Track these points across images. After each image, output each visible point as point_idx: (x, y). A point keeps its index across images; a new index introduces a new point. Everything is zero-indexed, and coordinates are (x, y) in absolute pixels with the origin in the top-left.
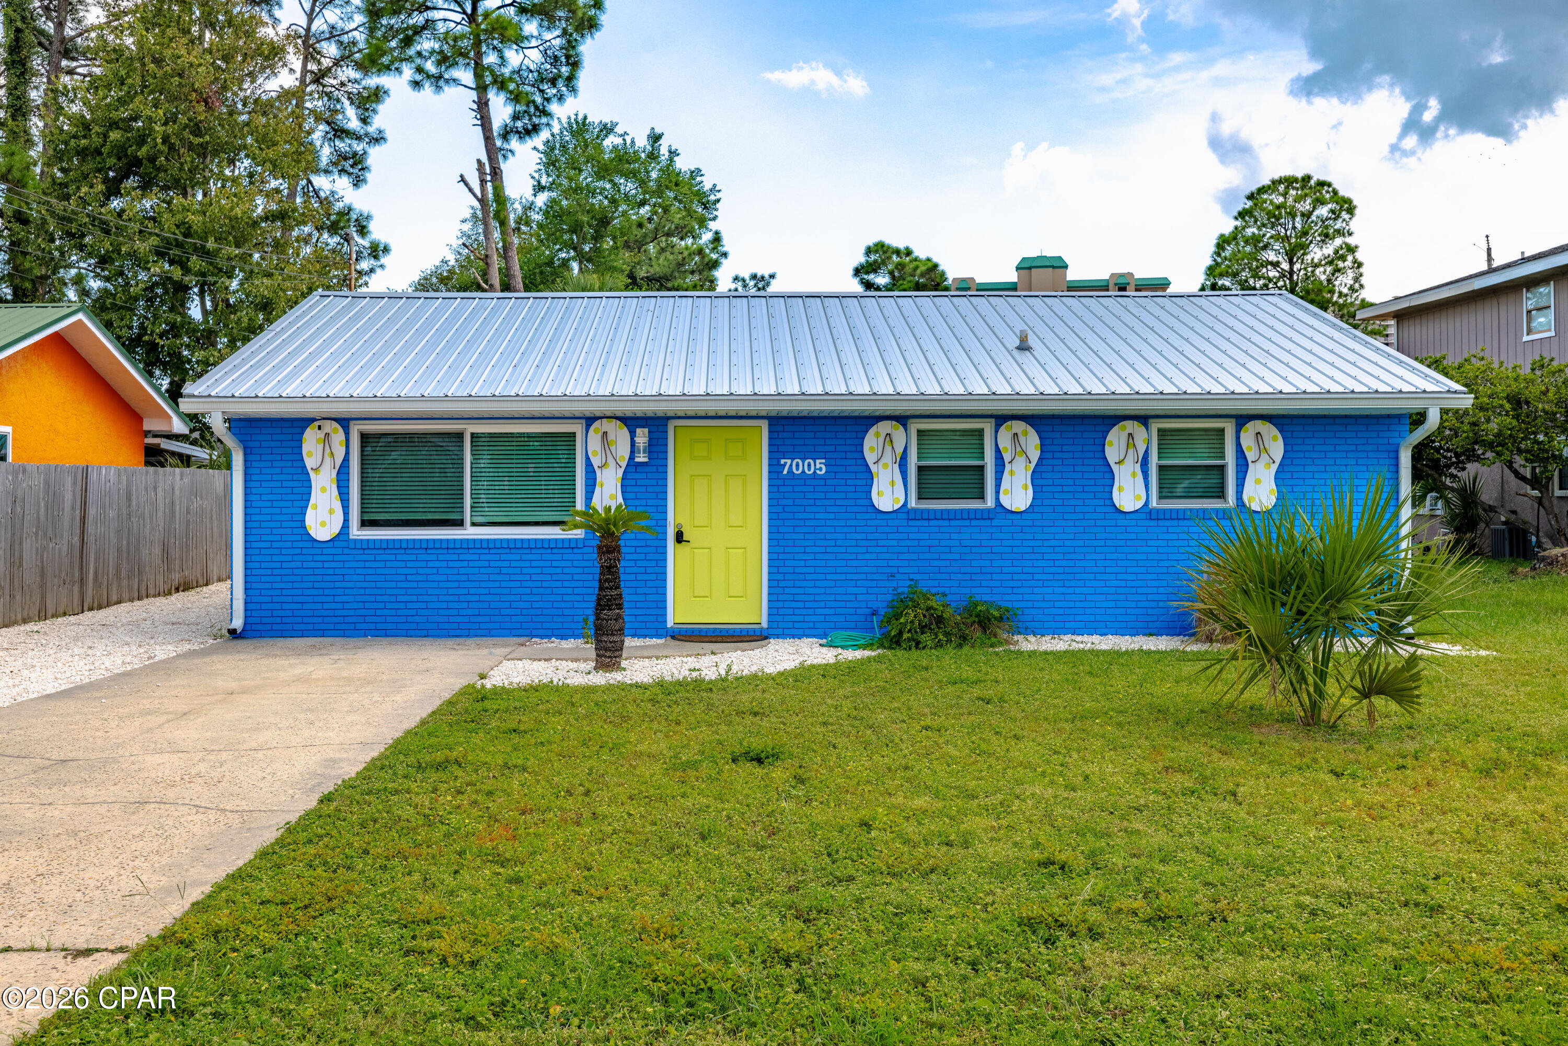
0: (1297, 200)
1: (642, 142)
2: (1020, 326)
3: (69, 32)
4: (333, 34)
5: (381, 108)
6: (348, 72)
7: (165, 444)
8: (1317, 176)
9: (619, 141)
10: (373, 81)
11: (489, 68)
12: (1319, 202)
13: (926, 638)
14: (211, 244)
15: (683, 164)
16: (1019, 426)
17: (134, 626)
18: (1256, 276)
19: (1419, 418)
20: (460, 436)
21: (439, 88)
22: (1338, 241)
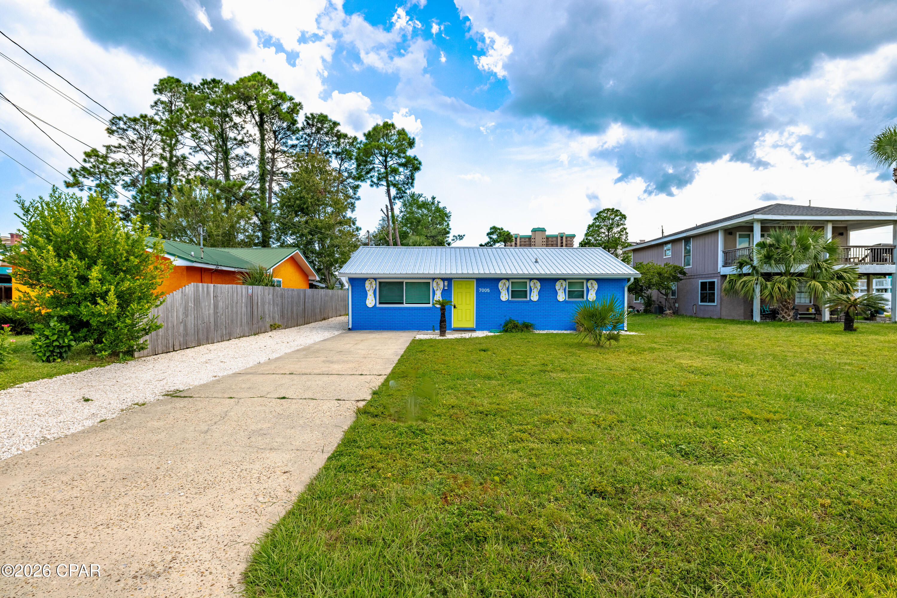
0: (611, 215)
1: (430, 199)
2: (535, 257)
3: (274, 170)
4: (346, 170)
5: (359, 190)
6: (350, 180)
7: (314, 283)
8: (616, 208)
9: (423, 199)
10: (357, 183)
11: (391, 181)
12: (616, 216)
13: (513, 330)
14: (323, 231)
15: (441, 206)
16: (535, 281)
17: (321, 328)
18: (599, 236)
19: (629, 280)
20: (403, 283)
21: (378, 187)
22: (621, 227)
